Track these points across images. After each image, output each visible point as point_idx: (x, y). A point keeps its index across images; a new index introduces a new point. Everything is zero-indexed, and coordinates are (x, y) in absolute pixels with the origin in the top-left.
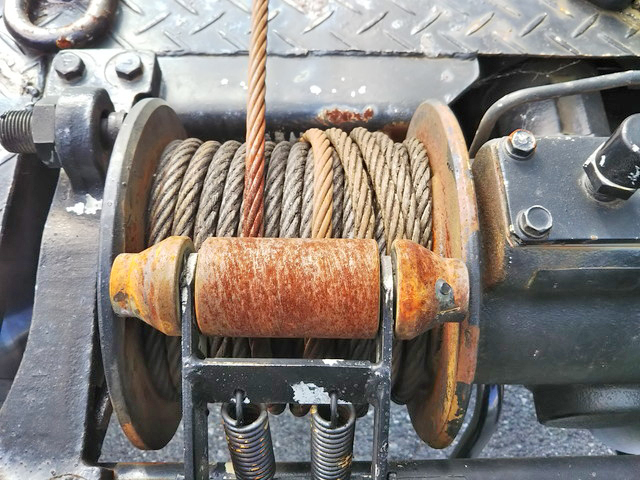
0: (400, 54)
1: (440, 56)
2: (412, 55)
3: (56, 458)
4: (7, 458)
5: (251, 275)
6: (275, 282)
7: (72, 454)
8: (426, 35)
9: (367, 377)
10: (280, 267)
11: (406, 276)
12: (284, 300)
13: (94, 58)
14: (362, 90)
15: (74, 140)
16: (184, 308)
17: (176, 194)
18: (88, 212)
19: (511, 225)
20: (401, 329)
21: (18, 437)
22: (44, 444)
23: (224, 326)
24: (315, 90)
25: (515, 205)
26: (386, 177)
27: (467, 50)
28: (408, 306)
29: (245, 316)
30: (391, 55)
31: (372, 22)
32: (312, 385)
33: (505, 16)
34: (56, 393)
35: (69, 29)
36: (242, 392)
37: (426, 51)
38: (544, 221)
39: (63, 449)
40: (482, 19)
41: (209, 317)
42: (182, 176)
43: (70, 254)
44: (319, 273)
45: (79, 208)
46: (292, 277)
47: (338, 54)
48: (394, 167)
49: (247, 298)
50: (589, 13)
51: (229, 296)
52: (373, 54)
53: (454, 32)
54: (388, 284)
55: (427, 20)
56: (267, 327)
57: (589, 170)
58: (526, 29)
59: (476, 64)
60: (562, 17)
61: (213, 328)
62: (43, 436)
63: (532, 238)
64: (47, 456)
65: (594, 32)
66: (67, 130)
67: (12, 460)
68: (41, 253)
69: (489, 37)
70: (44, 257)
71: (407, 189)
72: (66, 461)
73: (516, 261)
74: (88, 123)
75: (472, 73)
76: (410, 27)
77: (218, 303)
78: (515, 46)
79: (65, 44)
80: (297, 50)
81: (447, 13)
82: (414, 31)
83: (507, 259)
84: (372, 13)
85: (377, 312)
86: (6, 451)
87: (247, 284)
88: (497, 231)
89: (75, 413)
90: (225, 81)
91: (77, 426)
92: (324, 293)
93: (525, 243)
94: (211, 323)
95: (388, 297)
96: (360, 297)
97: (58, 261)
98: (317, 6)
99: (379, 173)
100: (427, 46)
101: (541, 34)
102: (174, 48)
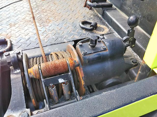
0: (61, 43)
1: (68, 42)
2: (63, 43)
3: (21, 109)
4: (12, 112)
5: (49, 65)
6: (52, 65)
7: (24, 108)
8: (64, 39)
9: (68, 75)
10: (52, 63)
11: (70, 60)
12: (54, 67)
13: (11, 52)
14: (57, 49)
15: (14, 60)
16: (40, 72)
17: (33, 64)
18: (17, 72)
19: (82, 54)
20: (71, 67)
21: (14, 108)
22: (19, 108)
23: (47, 73)
24: (49, 50)
25: (82, 51)
26: (64, 54)
27: (72, 40)
28: (71, 63)
29: (49, 71)
30: (60, 43)
31: (56, 39)
32: (61, 79)
33: (76, 35)
34: (19, 99)
35: (5, 49)
36: (51, 83)
37: (65, 42)
38: (86, 51)
39: (22, 107)
40: (73, 36)
41: (44, 72)
42: (33, 62)
43: (16, 78)
44: (58, 62)
45: (16, 72)
46: (54, 64)
47: (52, 45)
48: (65, 53)
49: (49, 68)
50: (88, 32)
51: (46, 68)
52: (57, 44)
53: (69, 38)
54: (68, 62)
55: (64, 37)
56: (53, 72)
57: (89, 44)
58: (79, 36)
59: (73, 42)
60: (84, 33)
61: (45, 74)
62: (18, 106)
63: (85, 54)
64: (20, 109)
65: (89, 34)
66: (13, 59)
67: (13, 112)
68: (11, 79)
69: (74, 38)
70: (12, 80)
71: (67, 55)
72: (23, 109)
73: (84, 59)
74: (16, 57)
75: (73, 43)
76: (62, 39)
77: (45, 69)
78: (78, 38)
79: (5, 52)
80: (45, 46)
81: (67, 36)
82: (63, 39)
83: (83, 58)
84: (55, 38)
85: (67, 65)
86: (12, 111)
87: (49, 66)
88: (80, 56)
89: (23, 101)
90: (34, 52)
91: (24, 103)
92: (59, 65)
93: (84, 55)
94: (45, 73)
95: (68, 64)
96: (64, 64)
97: (14, 80)
98: (46, 39)
99: (63, 54)
100: (65, 41)
101: (82, 36)
102: (24, 49)
